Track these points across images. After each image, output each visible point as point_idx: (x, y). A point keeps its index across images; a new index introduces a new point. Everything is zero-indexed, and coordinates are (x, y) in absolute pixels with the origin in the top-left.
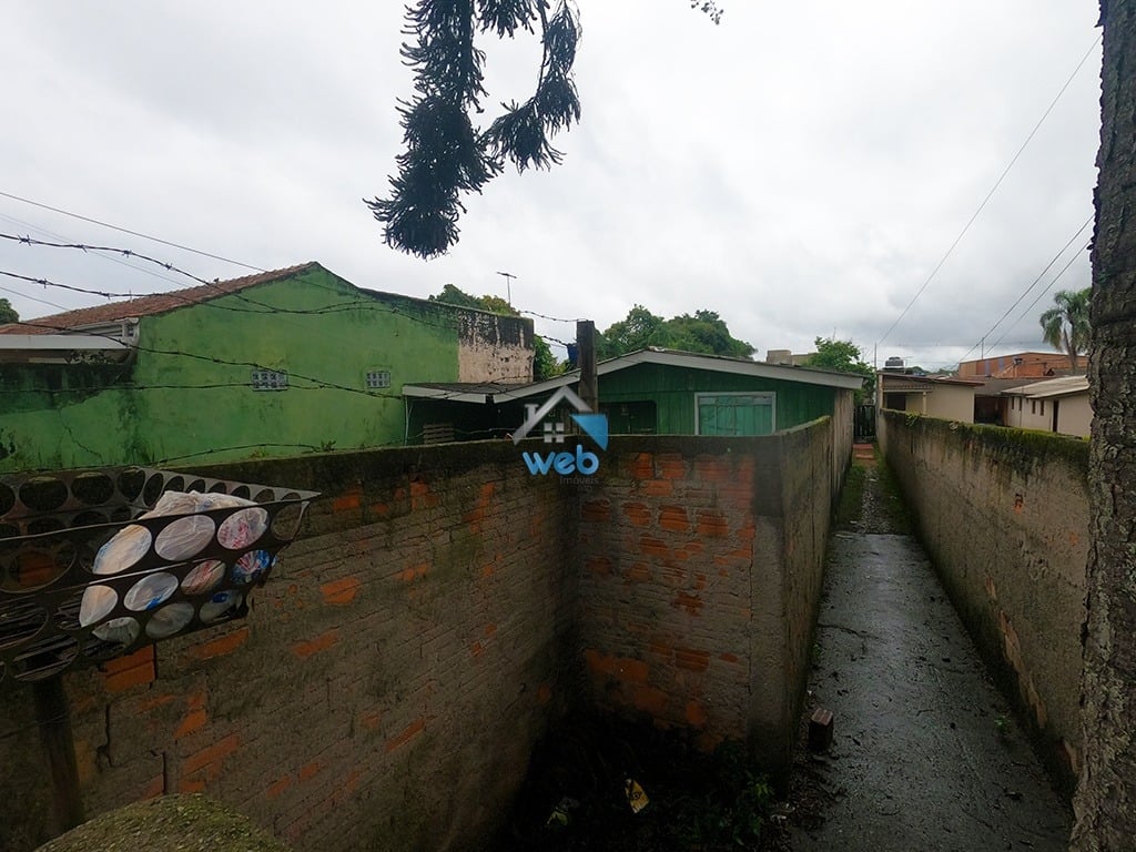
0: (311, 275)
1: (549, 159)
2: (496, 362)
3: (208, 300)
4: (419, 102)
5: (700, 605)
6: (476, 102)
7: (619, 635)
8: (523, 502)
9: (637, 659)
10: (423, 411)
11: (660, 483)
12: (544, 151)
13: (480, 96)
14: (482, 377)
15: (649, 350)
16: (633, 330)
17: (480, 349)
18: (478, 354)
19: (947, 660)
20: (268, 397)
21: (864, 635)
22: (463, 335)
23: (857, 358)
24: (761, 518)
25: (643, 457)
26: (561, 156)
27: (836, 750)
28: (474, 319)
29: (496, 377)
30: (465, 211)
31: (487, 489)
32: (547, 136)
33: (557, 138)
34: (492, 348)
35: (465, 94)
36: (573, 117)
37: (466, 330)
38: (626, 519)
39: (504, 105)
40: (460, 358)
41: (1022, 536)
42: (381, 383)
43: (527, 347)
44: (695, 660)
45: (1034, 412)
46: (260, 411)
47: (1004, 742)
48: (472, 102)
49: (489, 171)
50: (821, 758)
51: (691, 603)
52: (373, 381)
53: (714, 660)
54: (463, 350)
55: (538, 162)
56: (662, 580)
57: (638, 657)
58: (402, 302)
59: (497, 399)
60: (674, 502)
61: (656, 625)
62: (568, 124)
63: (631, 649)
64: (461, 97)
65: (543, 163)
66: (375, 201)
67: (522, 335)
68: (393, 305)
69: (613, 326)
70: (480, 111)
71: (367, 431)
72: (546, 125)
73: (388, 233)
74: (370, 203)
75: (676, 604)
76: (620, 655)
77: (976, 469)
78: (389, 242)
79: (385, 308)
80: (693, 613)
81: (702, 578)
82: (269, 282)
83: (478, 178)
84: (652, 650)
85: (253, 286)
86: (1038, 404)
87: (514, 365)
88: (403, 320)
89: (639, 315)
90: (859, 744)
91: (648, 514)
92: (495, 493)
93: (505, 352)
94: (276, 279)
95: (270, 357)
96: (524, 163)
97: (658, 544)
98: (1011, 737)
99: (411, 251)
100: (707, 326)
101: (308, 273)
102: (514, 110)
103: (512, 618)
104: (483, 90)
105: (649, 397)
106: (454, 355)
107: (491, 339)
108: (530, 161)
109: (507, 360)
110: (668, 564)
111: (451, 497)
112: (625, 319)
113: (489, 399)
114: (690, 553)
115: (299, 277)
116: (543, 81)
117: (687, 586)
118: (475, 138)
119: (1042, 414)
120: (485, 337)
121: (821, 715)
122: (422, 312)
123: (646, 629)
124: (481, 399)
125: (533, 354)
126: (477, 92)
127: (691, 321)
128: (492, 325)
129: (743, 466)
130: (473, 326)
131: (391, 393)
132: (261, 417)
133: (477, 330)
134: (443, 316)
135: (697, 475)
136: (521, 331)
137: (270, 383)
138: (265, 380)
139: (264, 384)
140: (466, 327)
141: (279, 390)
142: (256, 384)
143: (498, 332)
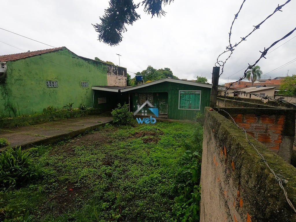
1: (161, 14)
2: (117, 80)
3: (30, 57)
10: (98, 94)
12: (160, 11)
14: (113, 84)
16: (148, 73)
17: (113, 76)
18: (112, 78)
20: (52, 89)
22: (108, 72)
23: (207, 82)
24: (286, 137)
25: (239, 115)
26: (165, 13)
28: (111, 67)
29: (117, 85)
32: (162, 7)
34: (116, 76)
40: (107, 78)
42: (85, 86)
43: (125, 76)
45: (245, 96)
46: (49, 94)
49: (136, 18)
52: (83, 84)
54: (108, 76)
55: (158, 15)
58: (91, 61)
59: (121, 91)
60: (249, 130)
69: (143, 71)
71: (82, 100)
73: (100, 36)
74: (95, 26)
78: (100, 40)
79: (86, 63)
82: (50, 52)
83: (132, 20)
85: (45, 53)
86: (246, 94)
87: (121, 82)
88: (92, 66)
89: (150, 68)
93: (119, 77)
94: (52, 52)
95: (52, 76)
96: (153, 15)
99: (107, 43)
100: (168, 72)
101: (62, 50)
105: (166, 91)
106: (106, 77)
107: (116, 73)
108: (156, 14)
109: (120, 80)
112: (146, 69)
113: (119, 91)
115: (60, 51)
119: (247, 96)
120: (114, 73)
122: (97, 64)
124: (117, 91)
125: (127, 78)
127: (163, 70)
128: (116, 69)
129: (280, 119)
130: (111, 69)
131: (89, 89)
132: (50, 96)
133: (112, 71)
134: (103, 66)
135: (261, 122)
136: (123, 72)
137: (52, 85)
138: (50, 84)
139: (50, 85)
140: (109, 69)
141: (55, 87)
142: (48, 85)
143: (117, 71)
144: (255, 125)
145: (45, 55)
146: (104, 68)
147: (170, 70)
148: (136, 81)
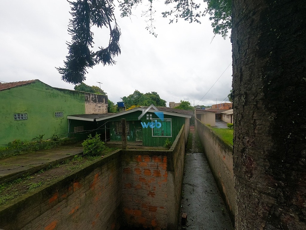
0: (36, 83)
1: (112, 63)
2: (96, 108)
4: (73, 42)
5: (155, 195)
6: (91, 45)
7: (133, 204)
8: (107, 175)
9: (138, 210)
10: (73, 123)
11: (144, 163)
12: (111, 61)
13: (92, 43)
14: (92, 112)
15: (140, 107)
16: (135, 97)
17: (91, 104)
18: (91, 106)
19: (211, 191)
20: (20, 122)
21: (193, 186)
22: (87, 100)
23: (190, 105)
24: (169, 172)
25: (139, 156)
26: (115, 62)
27: (188, 224)
28: (90, 96)
29: (97, 112)
30: (88, 73)
31: (96, 176)
32: (112, 57)
33: (114, 58)
34: (95, 104)
35: (88, 42)
36: (119, 53)
37: (87, 99)
38: (135, 172)
39: (99, 47)
41: (225, 166)
42: (60, 115)
43: (106, 103)
44: (153, 209)
45: (227, 117)
46: (17, 127)
47: (224, 214)
48: (90, 45)
49: (95, 62)
50: (184, 228)
51: (152, 194)
52: (58, 114)
53: (158, 209)
54: (87, 105)
56: (145, 188)
57: (139, 209)
58: (67, 91)
59: (97, 120)
60: (147, 168)
61: (143, 200)
62: (117, 55)
63: (137, 207)
64: (86, 43)
65: (110, 64)
66: (59, 68)
67: (104, 100)
68: (64, 92)
69: (130, 95)
70: (92, 47)
71: (55, 130)
72: (111, 54)
73: (63, 78)
75: (148, 195)
76: (134, 209)
77: (216, 144)
78: (64, 80)
79: (61, 93)
80: (153, 197)
81: (155, 187)
82: (21, 86)
83: (91, 64)
84: (142, 207)
85: (15, 87)
87: (102, 108)
88: (67, 96)
89: (137, 93)
90: (193, 221)
91: (141, 171)
92: (99, 175)
93: (99, 105)
94: (24, 85)
95: (21, 109)
96: (105, 63)
97: (143, 179)
98: (225, 212)
99: (71, 82)
100: (154, 96)
101: (35, 83)
102: (102, 49)
103: (104, 209)
104: (93, 42)
106: (84, 106)
107: (95, 101)
108: (107, 63)
109: (100, 107)
110: (146, 184)
111: (86, 182)
112: (133, 93)
113: (95, 120)
114: (152, 181)
115: (32, 84)
116: (110, 43)
117: (151, 190)
118: (91, 54)
119: (229, 118)
120: (93, 101)
121: (184, 215)
122: (74, 94)
123: (141, 202)
124: (92, 120)
125: (108, 105)
126: (91, 43)
127: (150, 94)
128: (95, 97)
129: (164, 159)
130: (89, 98)
131: (63, 118)
132: (17, 129)
133: (91, 99)
134: (80, 95)
135: (153, 161)
136: (104, 99)
137: (21, 118)
138: (19, 116)
139: (18, 118)
140: (87, 98)
141: (24, 120)
142: (16, 118)
143: (97, 99)
144: (150, 163)
145: (15, 88)
146: (82, 97)
147: (157, 93)
148: (118, 107)
